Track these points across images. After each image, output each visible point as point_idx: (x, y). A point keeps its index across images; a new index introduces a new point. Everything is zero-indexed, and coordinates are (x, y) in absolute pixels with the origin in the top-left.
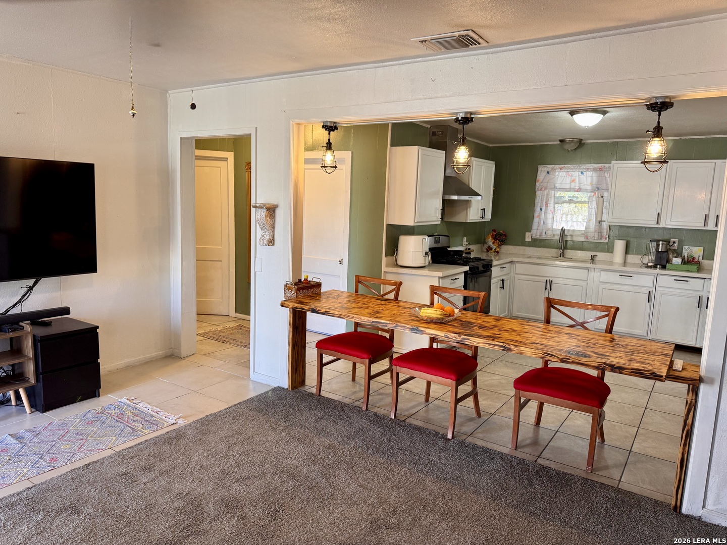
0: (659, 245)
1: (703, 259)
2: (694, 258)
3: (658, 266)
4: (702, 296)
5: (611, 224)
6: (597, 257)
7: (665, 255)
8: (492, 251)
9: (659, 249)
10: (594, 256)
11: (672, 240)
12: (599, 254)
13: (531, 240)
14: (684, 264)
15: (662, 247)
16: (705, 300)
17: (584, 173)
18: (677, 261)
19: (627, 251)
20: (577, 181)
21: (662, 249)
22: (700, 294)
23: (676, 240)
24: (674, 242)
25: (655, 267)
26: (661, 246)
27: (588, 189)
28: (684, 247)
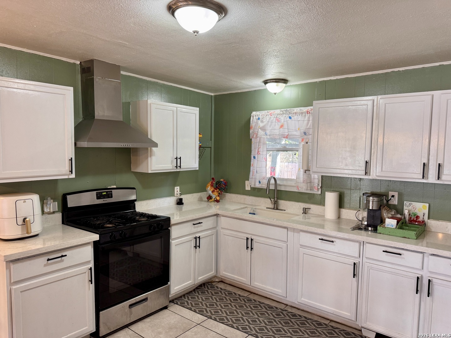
0: (369, 201)
1: (429, 218)
2: (418, 217)
3: (370, 228)
4: (422, 276)
5: (323, 174)
6: (311, 210)
7: (378, 213)
8: (212, 200)
9: (369, 206)
10: (306, 209)
11: (391, 193)
12: (312, 206)
13: (250, 189)
14: (399, 228)
15: (373, 204)
16: (426, 283)
17: (292, 117)
18: (391, 223)
19: (341, 204)
20: (285, 126)
21: (373, 207)
22: (419, 273)
23: (396, 194)
24: (393, 196)
25: (366, 229)
26: (371, 203)
27: (297, 134)
28: (405, 202)
